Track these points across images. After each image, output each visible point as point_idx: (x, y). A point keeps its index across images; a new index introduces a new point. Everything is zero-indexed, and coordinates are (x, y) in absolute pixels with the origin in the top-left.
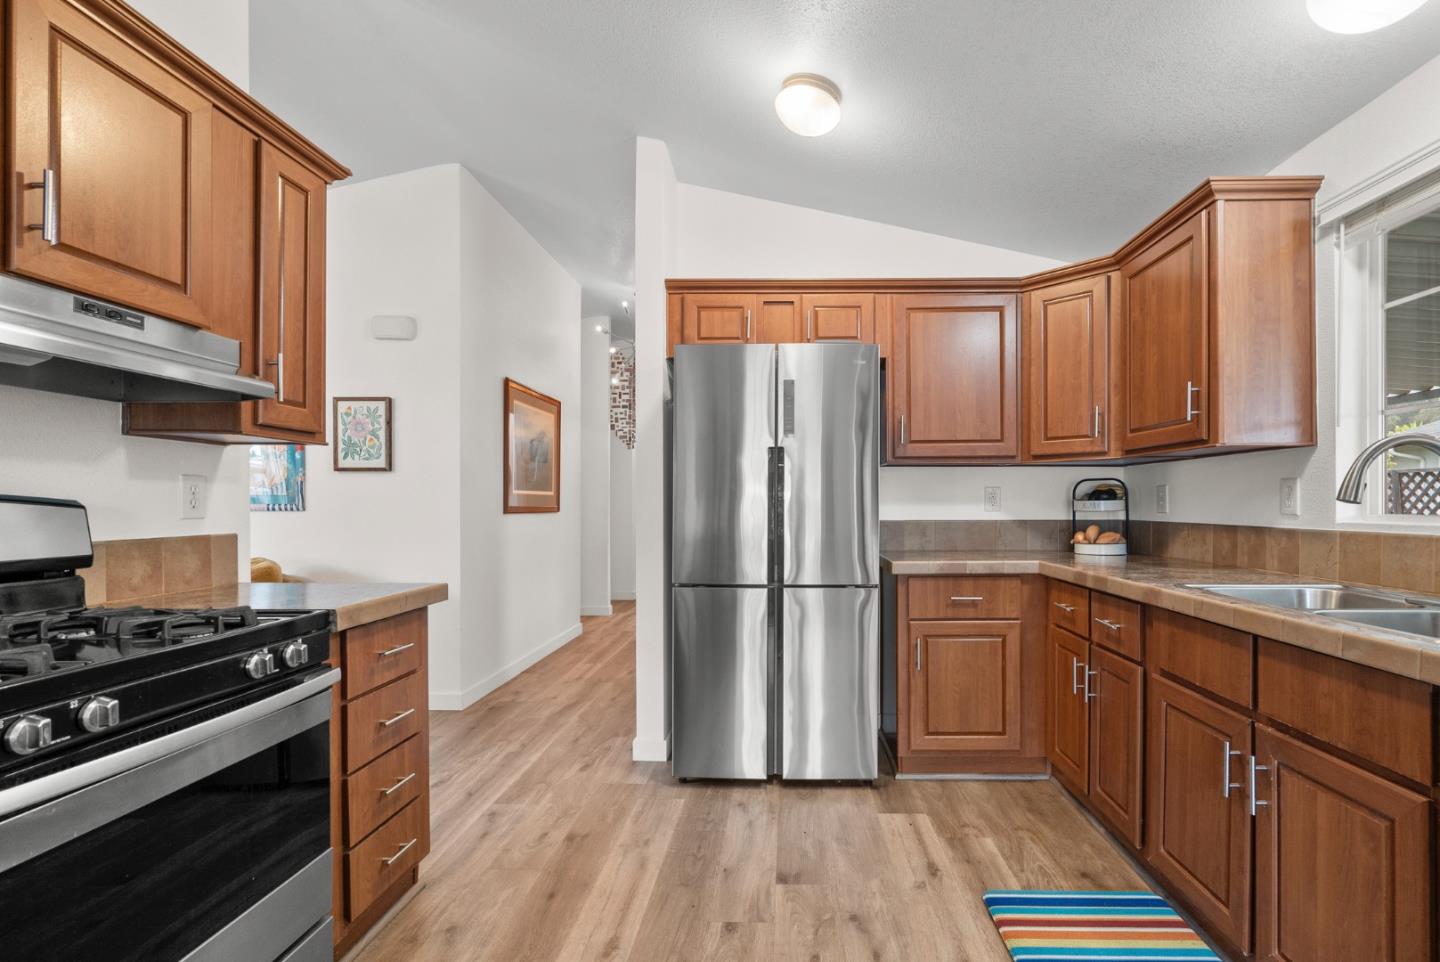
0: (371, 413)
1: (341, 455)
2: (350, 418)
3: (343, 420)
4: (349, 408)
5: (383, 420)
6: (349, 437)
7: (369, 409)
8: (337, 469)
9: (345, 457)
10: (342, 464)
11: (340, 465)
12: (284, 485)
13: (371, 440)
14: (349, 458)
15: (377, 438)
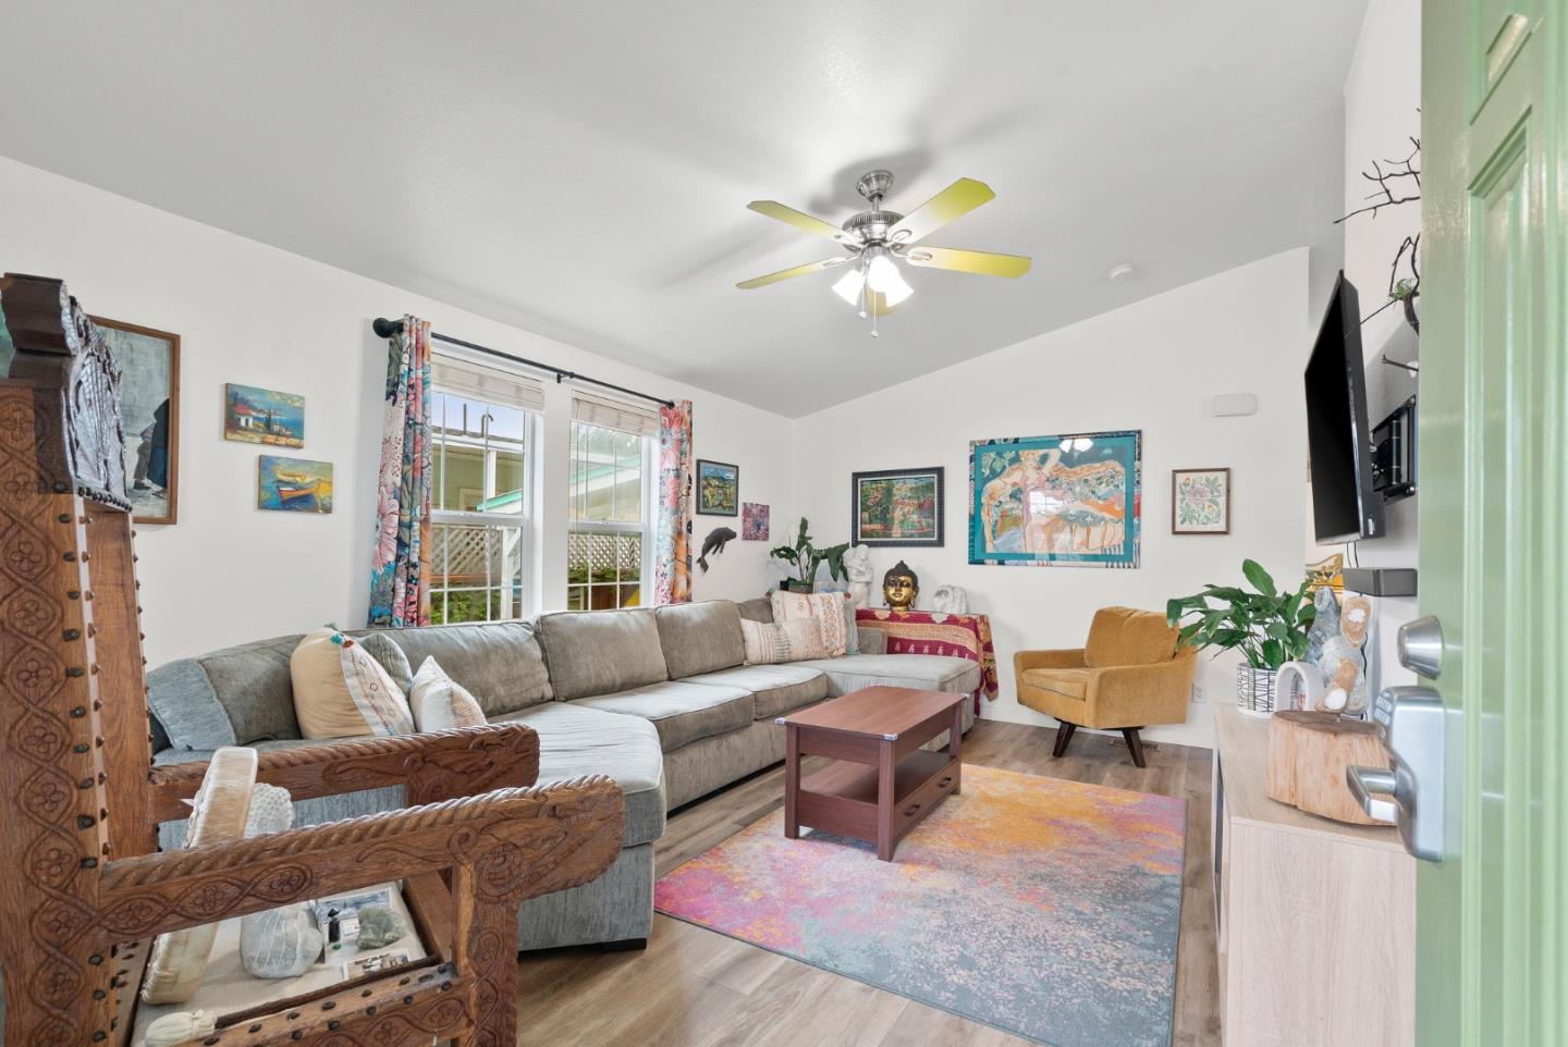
0: (1212, 484)
1: (1178, 520)
2: (1188, 488)
3: (1181, 490)
4: (1188, 479)
5: (1223, 489)
6: (1187, 504)
7: (1207, 479)
8: (1175, 533)
9: (1182, 522)
10: (1179, 528)
11: (1177, 529)
12: (1122, 546)
13: (1210, 506)
14: (1187, 522)
15: (1217, 504)
